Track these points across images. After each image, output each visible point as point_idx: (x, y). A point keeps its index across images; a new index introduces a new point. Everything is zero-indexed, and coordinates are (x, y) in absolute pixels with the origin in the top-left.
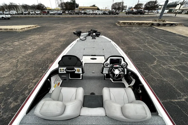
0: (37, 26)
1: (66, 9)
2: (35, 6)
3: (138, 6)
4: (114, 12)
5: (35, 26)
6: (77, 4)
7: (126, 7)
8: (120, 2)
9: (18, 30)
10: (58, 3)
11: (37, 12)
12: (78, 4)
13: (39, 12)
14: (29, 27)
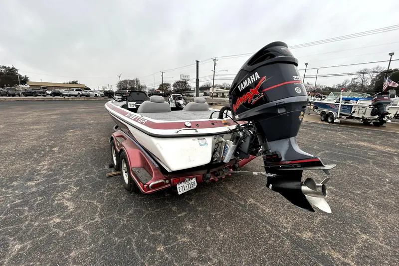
7: (145, 87)
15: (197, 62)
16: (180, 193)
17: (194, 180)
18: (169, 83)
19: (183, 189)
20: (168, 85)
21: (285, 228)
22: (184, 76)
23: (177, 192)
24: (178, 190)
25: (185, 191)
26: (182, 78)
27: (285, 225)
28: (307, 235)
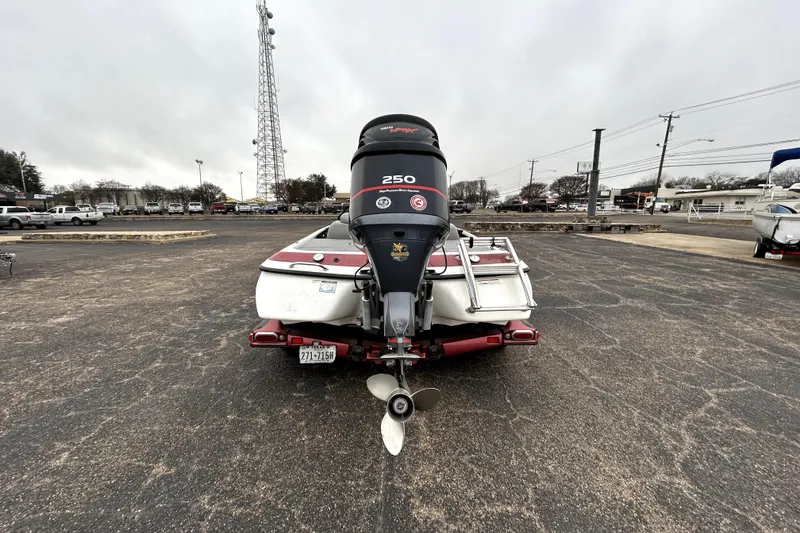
0: (206, 233)
1: (292, 200)
2: (189, 192)
3: (532, 191)
4: (457, 207)
5: (203, 234)
6: (331, 186)
7: (496, 194)
8: (473, 180)
9: (153, 239)
10: (266, 184)
11: (191, 208)
12: (334, 188)
13: (199, 208)
14: (185, 235)
15: (598, 132)
16: (302, 362)
17: (332, 350)
18: (544, 182)
19: (309, 357)
20: (541, 186)
22: (585, 166)
23: (298, 359)
24: (301, 357)
25: (312, 362)
26: (581, 169)
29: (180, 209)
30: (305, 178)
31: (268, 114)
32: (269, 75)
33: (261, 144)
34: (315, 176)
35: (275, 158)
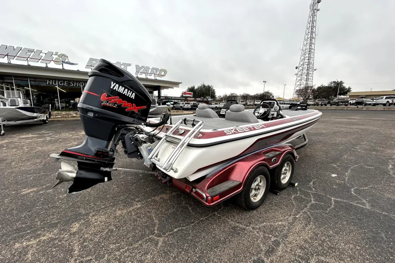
6: (347, 88)
12: (349, 89)
21: (93, 215)
27: (96, 217)
28: (76, 227)
29: (252, 103)
30: (326, 84)
31: (308, 50)
32: (313, 27)
33: (301, 68)
34: (334, 82)
35: (308, 74)
